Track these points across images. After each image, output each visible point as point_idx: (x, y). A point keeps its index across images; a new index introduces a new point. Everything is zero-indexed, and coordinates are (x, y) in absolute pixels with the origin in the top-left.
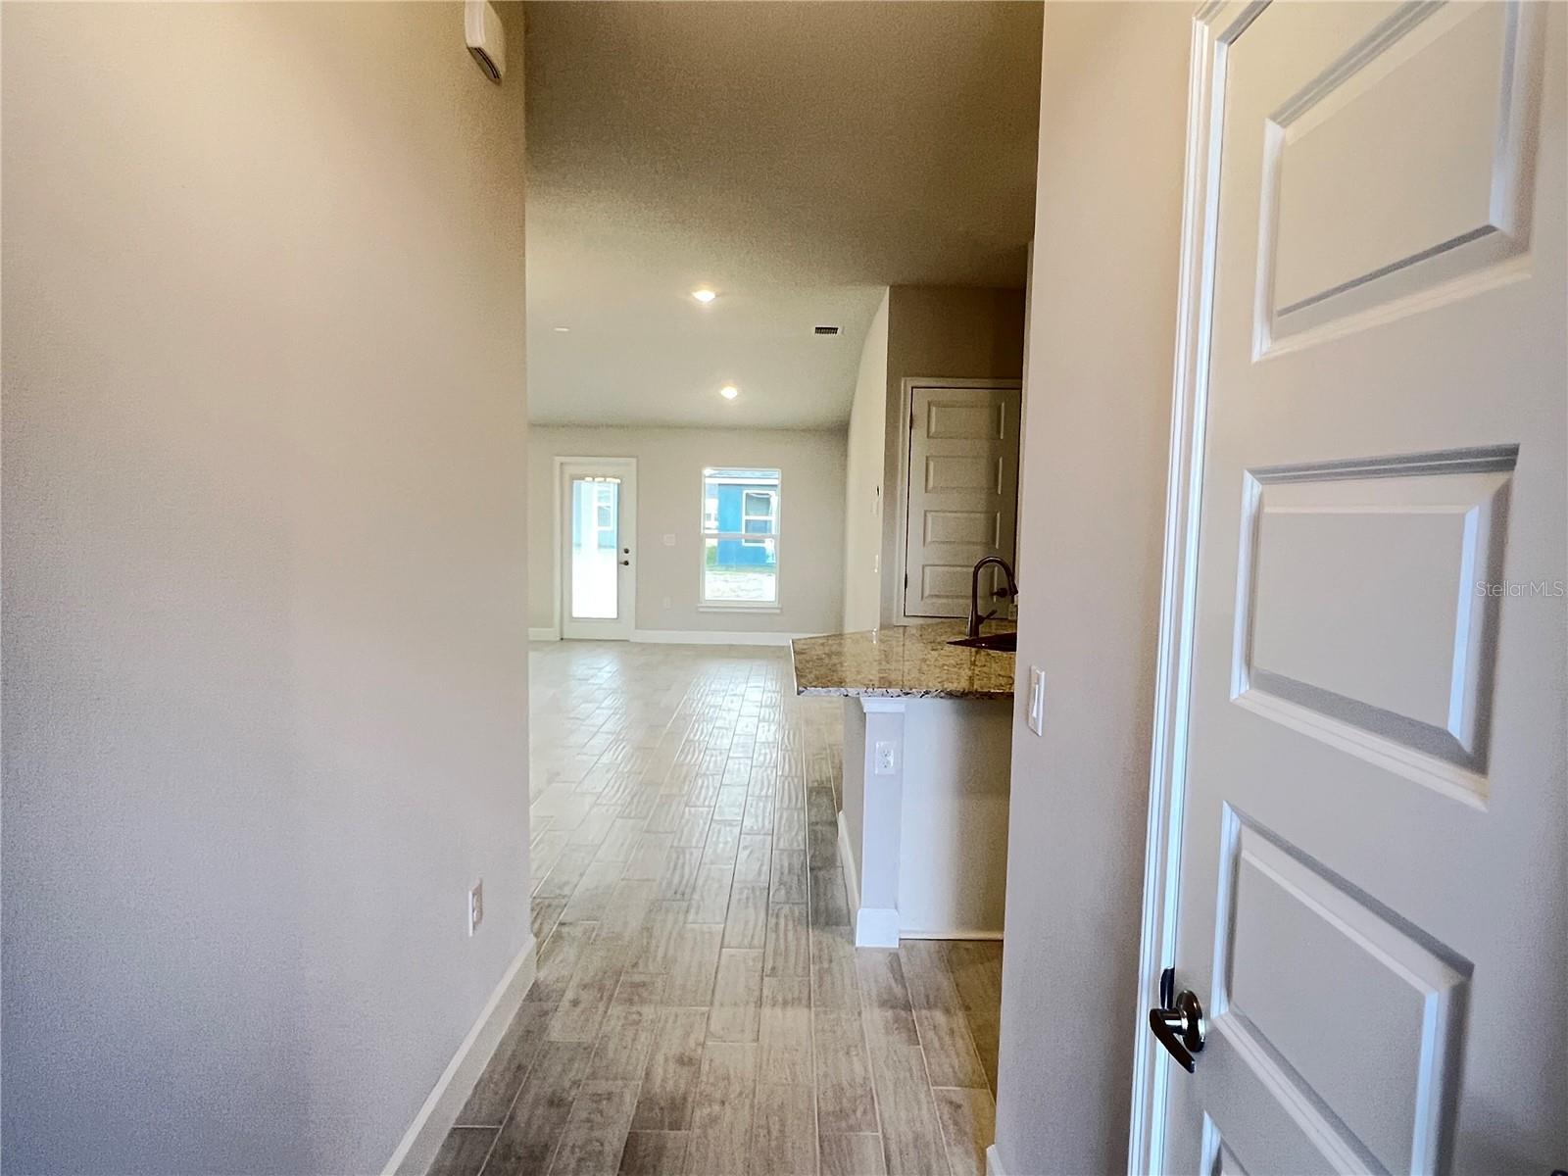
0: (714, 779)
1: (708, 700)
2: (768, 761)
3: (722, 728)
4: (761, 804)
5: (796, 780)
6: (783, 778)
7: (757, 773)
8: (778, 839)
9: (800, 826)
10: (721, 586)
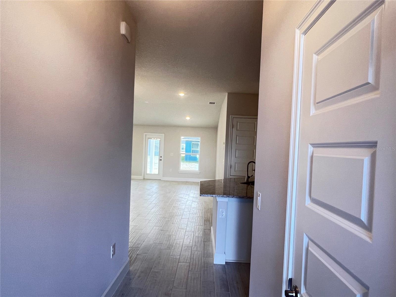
0: (180, 217)
1: (180, 196)
2: (194, 212)
3: (183, 203)
4: (192, 224)
5: (201, 218)
6: (198, 217)
7: (191, 215)
8: (195, 233)
9: (201, 230)
10: (185, 166)
